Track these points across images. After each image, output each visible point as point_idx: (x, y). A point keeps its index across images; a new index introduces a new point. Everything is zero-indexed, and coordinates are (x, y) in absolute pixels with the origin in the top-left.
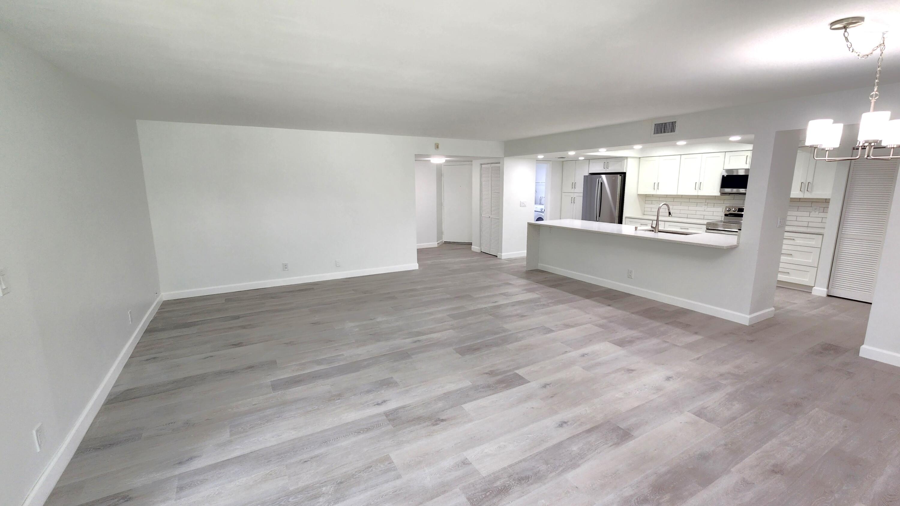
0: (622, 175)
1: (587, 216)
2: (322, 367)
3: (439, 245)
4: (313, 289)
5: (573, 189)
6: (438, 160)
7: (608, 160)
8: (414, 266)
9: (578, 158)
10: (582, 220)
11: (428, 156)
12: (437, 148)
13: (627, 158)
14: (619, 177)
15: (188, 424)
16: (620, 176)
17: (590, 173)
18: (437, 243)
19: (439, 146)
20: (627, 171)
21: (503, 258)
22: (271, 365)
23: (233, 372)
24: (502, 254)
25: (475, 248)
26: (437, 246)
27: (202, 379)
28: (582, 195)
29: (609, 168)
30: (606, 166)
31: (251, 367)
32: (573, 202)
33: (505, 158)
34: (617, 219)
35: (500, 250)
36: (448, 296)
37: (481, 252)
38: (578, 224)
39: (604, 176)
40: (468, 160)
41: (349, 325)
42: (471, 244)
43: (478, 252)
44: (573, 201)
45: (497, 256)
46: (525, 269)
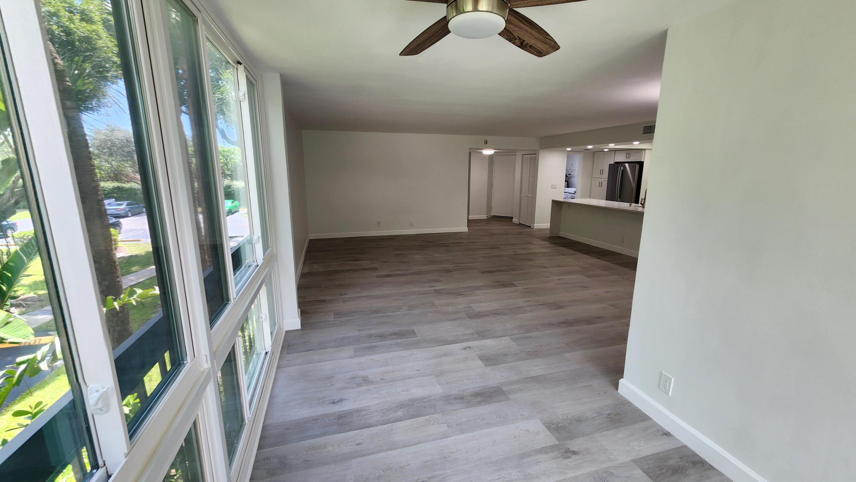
0: (640, 164)
1: (610, 197)
2: (401, 272)
3: (488, 217)
4: (395, 238)
5: (601, 175)
6: (488, 152)
7: (630, 152)
8: (464, 229)
9: (603, 150)
10: (606, 200)
11: (482, 149)
12: (486, 143)
13: (645, 150)
14: (638, 166)
15: (340, 285)
16: (638, 164)
17: (615, 162)
18: (486, 216)
19: (488, 142)
20: (644, 160)
21: (535, 228)
22: (375, 269)
23: (357, 270)
24: (535, 225)
25: (515, 220)
26: (486, 218)
27: (342, 271)
28: (607, 180)
29: (631, 158)
30: (628, 156)
31: (365, 269)
32: (600, 186)
33: (540, 150)
34: (633, 200)
35: (533, 221)
36: (485, 247)
37: (520, 223)
38: (603, 203)
39: (627, 165)
40: (512, 153)
41: (417, 257)
42: (512, 218)
43: (517, 223)
44: (600, 184)
45: (530, 227)
46: (548, 236)
